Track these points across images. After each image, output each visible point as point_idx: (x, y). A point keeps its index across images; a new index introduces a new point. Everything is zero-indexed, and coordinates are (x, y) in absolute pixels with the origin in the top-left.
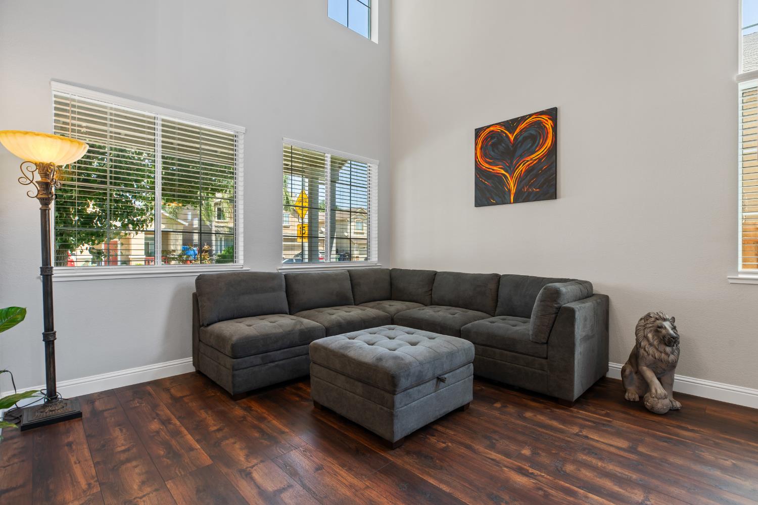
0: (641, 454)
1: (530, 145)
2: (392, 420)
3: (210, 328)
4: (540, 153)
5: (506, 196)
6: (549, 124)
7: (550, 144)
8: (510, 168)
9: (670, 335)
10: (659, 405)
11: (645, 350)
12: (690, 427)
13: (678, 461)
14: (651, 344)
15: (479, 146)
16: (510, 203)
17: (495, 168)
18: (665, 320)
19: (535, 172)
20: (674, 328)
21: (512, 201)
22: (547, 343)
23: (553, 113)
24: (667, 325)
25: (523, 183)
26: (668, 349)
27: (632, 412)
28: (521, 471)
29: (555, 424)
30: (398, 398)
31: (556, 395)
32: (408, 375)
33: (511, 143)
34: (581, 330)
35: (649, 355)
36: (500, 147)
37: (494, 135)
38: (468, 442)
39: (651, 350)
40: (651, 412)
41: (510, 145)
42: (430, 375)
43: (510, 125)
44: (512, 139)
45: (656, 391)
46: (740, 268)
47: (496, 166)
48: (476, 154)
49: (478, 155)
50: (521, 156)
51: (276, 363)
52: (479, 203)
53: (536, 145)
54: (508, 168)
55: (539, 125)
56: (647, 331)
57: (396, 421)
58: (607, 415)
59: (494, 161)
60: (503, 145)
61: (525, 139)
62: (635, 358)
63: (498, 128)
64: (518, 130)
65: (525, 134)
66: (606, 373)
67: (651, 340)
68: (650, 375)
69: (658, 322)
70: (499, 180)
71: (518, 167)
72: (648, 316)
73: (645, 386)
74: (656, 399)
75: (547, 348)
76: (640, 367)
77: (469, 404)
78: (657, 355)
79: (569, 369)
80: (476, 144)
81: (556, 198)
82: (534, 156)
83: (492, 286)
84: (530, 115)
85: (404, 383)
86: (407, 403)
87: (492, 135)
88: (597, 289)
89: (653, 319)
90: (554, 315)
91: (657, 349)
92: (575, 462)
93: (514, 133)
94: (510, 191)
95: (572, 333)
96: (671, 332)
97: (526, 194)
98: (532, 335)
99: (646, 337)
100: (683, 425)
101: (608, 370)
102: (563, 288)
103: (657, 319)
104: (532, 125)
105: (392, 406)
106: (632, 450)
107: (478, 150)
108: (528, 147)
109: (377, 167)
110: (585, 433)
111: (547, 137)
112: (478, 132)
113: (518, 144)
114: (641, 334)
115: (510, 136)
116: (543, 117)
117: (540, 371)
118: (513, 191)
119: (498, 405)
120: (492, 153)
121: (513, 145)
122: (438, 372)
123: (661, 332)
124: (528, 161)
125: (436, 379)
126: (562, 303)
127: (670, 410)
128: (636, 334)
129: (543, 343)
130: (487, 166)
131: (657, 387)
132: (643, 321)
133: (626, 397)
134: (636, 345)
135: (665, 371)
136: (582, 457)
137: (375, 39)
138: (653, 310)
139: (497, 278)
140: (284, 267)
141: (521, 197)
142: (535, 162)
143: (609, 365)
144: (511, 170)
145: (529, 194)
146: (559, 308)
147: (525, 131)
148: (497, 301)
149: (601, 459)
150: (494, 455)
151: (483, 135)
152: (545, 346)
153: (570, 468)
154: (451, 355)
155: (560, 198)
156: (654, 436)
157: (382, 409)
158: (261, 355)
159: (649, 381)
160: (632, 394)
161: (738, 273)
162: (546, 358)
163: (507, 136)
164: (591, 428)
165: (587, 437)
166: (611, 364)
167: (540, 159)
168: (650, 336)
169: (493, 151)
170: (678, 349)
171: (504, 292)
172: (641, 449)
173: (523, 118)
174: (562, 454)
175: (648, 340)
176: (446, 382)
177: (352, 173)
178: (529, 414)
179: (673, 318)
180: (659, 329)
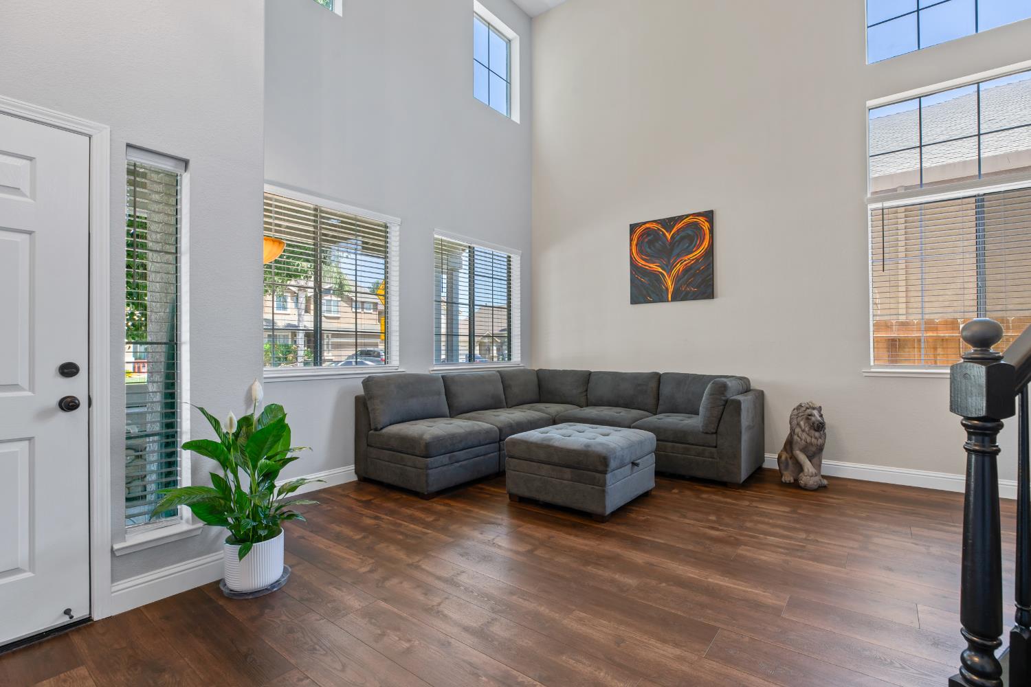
0: (800, 514)
1: (687, 245)
2: (604, 496)
3: (385, 430)
4: (698, 253)
5: (663, 295)
6: (706, 226)
7: (706, 246)
8: (667, 266)
9: (818, 421)
10: (811, 482)
11: (798, 436)
12: (835, 497)
13: (829, 516)
14: (803, 431)
15: (635, 242)
16: (668, 301)
17: (651, 265)
18: (814, 409)
19: (692, 271)
20: (821, 416)
21: (670, 299)
22: (716, 433)
23: (709, 216)
24: (815, 412)
25: (680, 282)
26: (817, 434)
27: (790, 490)
28: (713, 528)
29: (729, 500)
30: (608, 476)
31: (725, 479)
32: (615, 457)
33: (668, 241)
34: (746, 419)
35: (801, 440)
36: (657, 245)
37: (650, 232)
38: (664, 515)
39: (804, 436)
40: (805, 488)
41: (667, 244)
42: (628, 460)
43: (668, 223)
44: (669, 236)
45: (808, 470)
46: (872, 364)
47: (654, 263)
48: (631, 250)
49: (633, 251)
50: (679, 255)
51: (461, 463)
52: (634, 301)
53: (693, 245)
54: (665, 266)
55: (696, 226)
56: (799, 419)
57: (607, 497)
58: (770, 493)
59: (650, 258)
60: (660, 242)
61: (682, 238)
62: (789, 444)
63: (654, 226)
64: (675, 229)
65: (682, 234)
66: (762, 463)
67: (803, 427)
68: (802, 457)
69: (809, 411)
70: (656, 278)
71: (676, 265)
72: (800, 406)
73: (800, 467)
74: (808, 477)
75: (717, 437)
76: (794, 452)
77: (651, 490)
78: (809, 440)
79: (736, 455)
80: (631, 240)
81: (713, 298)
82: (691, 256)
83: (653, 384)
84: (688, 216)
85: (613, 464)
86: (614, 482)
87: (648, 232)
88: (754, 385)
89: (804, 409)
90: (722, 407)
91: (808, 435)
92: (751, 521)
93: (671, 232)
94: (667, 289)
95: (739, 421)
96: (819, 419)
97: (684, 293)
98: (703, 426)
99: (798, 424)
100: (831, 496)
101: (764, 461)
102: (729, 383)
103: (807, 408)
104: (688, 225)
105: (604, 484)
106: (794, 512)
107: (634, 247)
108: (685, 247)
109: (519, 258)
110: (754, 504)
111: (704, 239)
112: (633, 228)
113: (675, 243)
114: (795, 422)
115: (667, 234)
116: (700, 218)
117: (710, 459)
118: (671, 290)
119: (675, 491)
120: (648, 250)
121: (671, 243)
122: (634, 458)
123: (810, 419)
124: (685, 261)
125: (631, 464)
126: (728, 396)
127: (819, 487)
128: (790, 423)
129: (712, 433)
130: (643, 263)
131: (808, 466)
132: (796, 410)
133: (783, 480)
134: (791, 433)
135: (815, 453)
136: (756, 518)
137: (516, 117)
138: (804, 400)
139: (658, 377)
140: (435, 368)
141: (679, 296)
142: (692, 262)
143: (765, 456)
144: (669, 268)
145: (687, 293)
146: (726, 401)
147: (682, 231)
148: (658, 399)
149: (771, 518)
150: (687, 521)
151: (639, 231)
152: (714, 436)
153: (749, 525)
154: (641, 443)
155: (716, 298)
156: (809, 504)
157: (592, 488)
158: (448, 455)
159: (802, 463)
160: (788, 477)
161: (871, 367)
162: (716, 447)
163: (664, 234)
164: (759, 501)
165: (757, 507)
166: (767, 455)
167: (697, 259)
168: (802, 423)
169: (650, 248)
170: (825, 434)
171: (666, 390)
172: (799, 511)
173: (681, 218)
174: (741, 517)
175: (801, 427)
176: (640, 466)
177: (494, 265)
178: (704, 496)
179: (820, 407)
180: (810, 417)
